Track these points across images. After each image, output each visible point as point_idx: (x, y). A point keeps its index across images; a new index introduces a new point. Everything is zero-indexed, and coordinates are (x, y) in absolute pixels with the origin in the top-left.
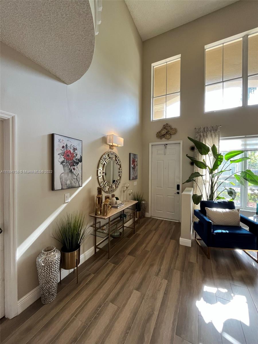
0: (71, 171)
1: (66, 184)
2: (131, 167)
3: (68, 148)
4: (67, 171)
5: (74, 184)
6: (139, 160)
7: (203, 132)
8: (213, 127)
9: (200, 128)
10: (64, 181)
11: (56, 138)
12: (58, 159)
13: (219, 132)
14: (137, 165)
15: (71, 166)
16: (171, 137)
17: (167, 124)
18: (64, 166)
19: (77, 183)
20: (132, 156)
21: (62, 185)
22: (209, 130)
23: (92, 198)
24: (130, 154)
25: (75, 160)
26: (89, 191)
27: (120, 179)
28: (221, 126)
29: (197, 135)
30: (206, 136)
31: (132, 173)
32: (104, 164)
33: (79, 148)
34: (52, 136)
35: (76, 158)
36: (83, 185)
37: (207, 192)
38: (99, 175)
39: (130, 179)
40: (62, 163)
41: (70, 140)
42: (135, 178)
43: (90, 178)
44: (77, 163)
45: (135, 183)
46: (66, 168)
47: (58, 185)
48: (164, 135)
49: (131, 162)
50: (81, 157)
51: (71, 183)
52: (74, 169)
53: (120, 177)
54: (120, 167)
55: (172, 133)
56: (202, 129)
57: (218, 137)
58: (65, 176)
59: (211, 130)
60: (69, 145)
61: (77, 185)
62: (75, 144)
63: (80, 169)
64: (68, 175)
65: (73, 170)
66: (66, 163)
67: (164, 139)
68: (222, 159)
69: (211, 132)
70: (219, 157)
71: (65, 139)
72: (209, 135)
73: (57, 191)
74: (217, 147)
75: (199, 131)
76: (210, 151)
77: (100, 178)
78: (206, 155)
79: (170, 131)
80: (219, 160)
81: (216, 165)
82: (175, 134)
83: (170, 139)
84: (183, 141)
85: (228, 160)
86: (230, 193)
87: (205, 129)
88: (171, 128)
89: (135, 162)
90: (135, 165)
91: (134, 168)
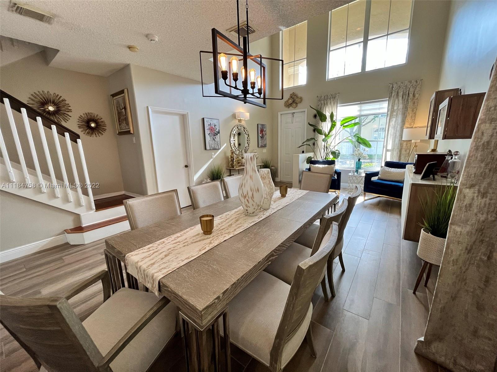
0: (214, 139)
1: (212, 147)
2: (259, 136)
3: (212, 125)
4: (212, 139)
5: (216, 147)
6: (268, 130)
7: (324, 100)
8: (332, 95)
9: (321, 96)
10: (211, 145)
11: (205, 120)
12: (207, 132)
13: (337, 99)
14: (266, 134)
15: (214, 136)
16: (297, 105)
17: (293, 93)
18: (210, 136)
19: (218, 147)
20: (260, 126)
21: (210, 147)
22: (329, 98)
23: (227, 158)
24: (258, 125)
26: (225, 153)
27: (248, 146)
28: (339, 93)
29: (319, 103)
30: (325, 104)
31: (260, 142)
32: (235, 134)
33: (217, 124)
34: (203, 119)
35: (216, 131)
36: (222, 149)
37: (322, 155)
38: (231, 142)
39: (258, 147)
40: (209, 134)
41: (212, 120)
42: (264, 146)
43: (225, 145)
44: (217, 134)
45: (265, 150)
46: (211, 137)
47: (208, 148)
48: (291, 104)
49: (259, 132)
50: (219, 130)
51: (214, 146)
52: (215, 138)
53: (249, 144)
54: (249, 136)
55: (297, 102)
56: (323, 97)
57: (336, 105)
58: (211, 142)
59: (330, 98)
60: (212, 124)
61: (218, 148)
62: (215, 122)
63: (219, 138)
64: (212, 142)
65: (215, 139)
66: (211, 134)
67: (291, 108)
68: (335, 125)
69: (330, 100)
70: (334, 123)
71: (209, 120)
72: (329, 102)
73: (208, 151)
74: (335, 114)
75: (321, 100)
76: (328, 118)
77: (232, 144)
78: (324, 122)
79: (296, 100)
80: (333, 126)
81: (330, 131)
82: (300, 102)
83: (297, 108)
84: (307, 109)
85: (341, 125)
86: (333, 153)
87: (326, 97)
88: (297, 97)
89: (264, 132)
90: (263, 134)
91: (262, 137)
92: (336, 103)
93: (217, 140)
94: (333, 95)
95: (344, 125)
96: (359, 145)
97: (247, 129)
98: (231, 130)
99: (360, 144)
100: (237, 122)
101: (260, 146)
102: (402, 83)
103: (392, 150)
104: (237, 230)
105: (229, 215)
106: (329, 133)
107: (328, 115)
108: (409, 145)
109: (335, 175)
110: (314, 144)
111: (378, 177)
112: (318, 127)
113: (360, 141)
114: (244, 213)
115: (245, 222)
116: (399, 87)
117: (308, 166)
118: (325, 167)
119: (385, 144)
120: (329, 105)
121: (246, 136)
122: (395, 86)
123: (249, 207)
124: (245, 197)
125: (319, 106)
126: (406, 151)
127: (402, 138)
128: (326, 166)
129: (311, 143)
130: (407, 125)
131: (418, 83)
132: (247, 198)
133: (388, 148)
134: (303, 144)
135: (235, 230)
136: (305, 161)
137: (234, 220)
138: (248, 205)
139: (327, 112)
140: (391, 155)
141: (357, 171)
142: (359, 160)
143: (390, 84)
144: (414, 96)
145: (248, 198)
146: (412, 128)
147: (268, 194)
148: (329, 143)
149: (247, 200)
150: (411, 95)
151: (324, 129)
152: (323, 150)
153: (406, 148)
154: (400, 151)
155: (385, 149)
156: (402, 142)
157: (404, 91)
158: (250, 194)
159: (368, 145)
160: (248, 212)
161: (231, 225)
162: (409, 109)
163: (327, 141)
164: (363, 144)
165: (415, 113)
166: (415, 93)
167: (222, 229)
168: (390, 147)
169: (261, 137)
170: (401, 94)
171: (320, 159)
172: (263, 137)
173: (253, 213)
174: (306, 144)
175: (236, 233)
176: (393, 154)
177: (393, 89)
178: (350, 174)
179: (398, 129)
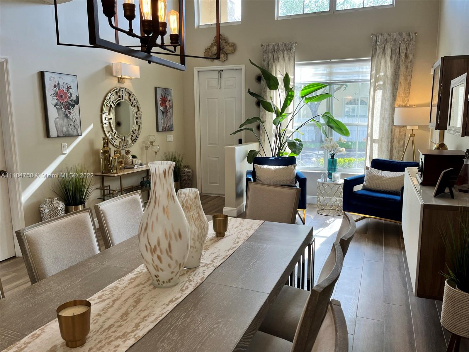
1: (62, 131)
3: (61, 87)
4: (63, 115)
5: (71, 132)
6: (175, 99)
7: (272, 53)
8: (285, 45)
9: (268, 45)
10: (59, 127)
11: (47, 76)
12: (51, 101)
13: (294, 52)
14: (171, 107)
16: (227, 57)
17: (220, 35)
18: (58, 109)
19: (75, 131)
20: (159, 92)
21: (57, 131)
22: (280, 49)
23: (95, 153)
24: (156, 88)
25: (70, 102)
26: (91, 143)
27: (139, 130)
28: (296, 43)
29: (265, 56)
30: (276, 59)
31: (161, 121)
32: (111, 106)
33: (73, 85)
34: (42, 74)
36: (84, 135)
37: (272, 148)
38: (104, 122)
39: (157, 130)
40: (55, 105)
42: (169, 129)
43: (92, 126)
44: (73, 106)
45: (170, 137)
46: (61, 112)
47: (53, 132)
48: (216, 54)
49: (159, 102)
50: (78, 98)
51: (68, 130)
52: (70, 113)
53: (139, 126)
54: (139, 110)
55: (228, 52)
56: (271, 47)
57: (293, 62)
58: (60, 122)
59: (283, 49)
61: (75, 133)
64: (63, 120)
65: (69, 115)
67: (216, 61)
68: (292, 97)
69: (283, 52)
70: (290, 93)
71: (56, 76)
72: (281, 56)
73: (54, 139)
74: (291, 77)
75: (267, 51)
76: (280, 83)
77: (105, 126)
78: (275, 91)
79: (226, 47)
80: (289, 98)
81: (285, 106)
82: (233, 53)
83: (226, 62)
84: (245, 65)
85: (302, 97)
86: (292, 145)
87: (276, 48)
88: (227, 43)
89: (168, 102)
90: (166, 107)
91: (165, 112)
92: (293, 60)
93: (73, 118)
94: (287, 45)
95: (307, 97)
96: (331, 132)
97: (136, 96)
98: (102, 99)
99: (332, 130)
100: (114, 83)
101: (160, 129)
102: (390, 35)
103: (380, 141)
104: (142, 325)
105: (117, 288)
106: (283, 109)
107: (280, 78)
108: (402, 133)
109: (296, 183)
110: (258, 128)
111: (364, 186)
112: (265, 98)
113: (332, 125)
114: (150, 282)
115: (156, 302)
116: (386, 40)
117: (250, 167)
118: (279, 169)
119: (369, 131)
120: (281, 62)
121: (133, 110)
122: (380, 38)
123: (162, 270)
124: (153, 251)
125: (264, 61)
126: (399, 142)
127: (393, 121)
128: (281, 167)
129: (253, 126)
130: (399, 101)
131: (411, 37)
132: (158, 252)
133: (374, 138)
134: (240, 129)
135: (137, 326)
136: (245, 158)
137: (131, 301)
138: (160, 266)
139: (278, 72)
140: (379, 148)
141: (330, 175)
142: (333, 157)
143: (372, 35)
144: (407, 56)
145: (160, 254)
146: (406, 106)
147: (196, 238)
148: (283, 128)
149: (159, 258)
150: (403, 55)
151: (274, 103)
152: (274, 139)
153: (400, 137)
154: (392, 142)
155: (369, 138)
156: (394, 127)
157: (393, 48)
158: (164, 245)
159: (344, 132)
160: (158, 281)
161: (126, 314)
162: (400, 76)
163: (281, 124)
164: (337, 130)
165: (409, 84)
166: (408, 52)
167: (109, 328)
168: (376, 136)
169: (163, 112)
170: (388, 52)
171: (270, 155)
172: (167, 112)
173: (169, 280)
174: (246, 128)
175: (141, 333)
176: (382, 147)
177: (378, 43)
178: (319, 180)
179: (386, 106)
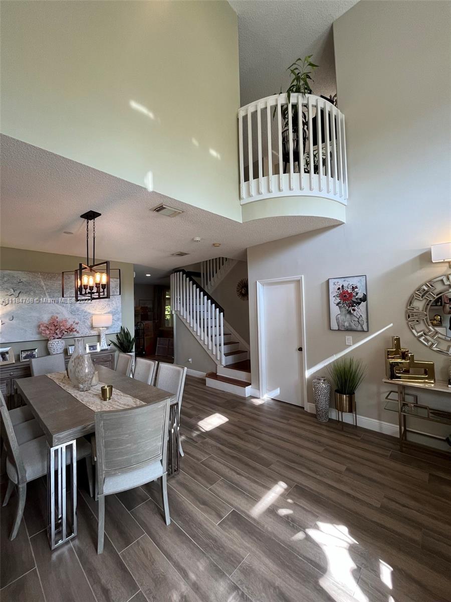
3: (345, 288)
5: (354, 327)
10: (340, 322)
11: (332, 282)
12: (334, 301)
15: (349, 307)
25: (355, 300)
32: (427, 300)
33: (360, 285)
41: (347, 279)
44: (359, 303)
50: (366, 295)
52: (354, 310)
58: (341, 318)
60: (345, 285)
62: (354, 282)
63: (364, 310)
65: (352, 312)
66: (343, 304)
71: (341, 280)
93: (357, 314)
